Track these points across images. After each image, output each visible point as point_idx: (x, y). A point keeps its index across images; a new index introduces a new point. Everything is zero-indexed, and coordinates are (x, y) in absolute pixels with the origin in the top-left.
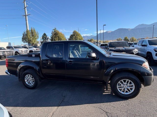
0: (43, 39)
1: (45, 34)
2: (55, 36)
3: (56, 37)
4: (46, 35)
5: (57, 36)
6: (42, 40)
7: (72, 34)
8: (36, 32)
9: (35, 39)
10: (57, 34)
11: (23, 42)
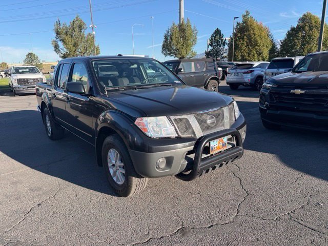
0: (211, 45)
1: (218, 32)
2: (239, 35)
3: (243, 39)
4: (220, 35)
5: (246, 33)
6: (210, 48)
7: (295, 26)
8: (192, 27)
9: (187, 46)
10: (248, 30)
11: (165, 54)
